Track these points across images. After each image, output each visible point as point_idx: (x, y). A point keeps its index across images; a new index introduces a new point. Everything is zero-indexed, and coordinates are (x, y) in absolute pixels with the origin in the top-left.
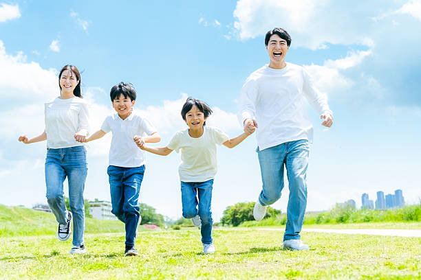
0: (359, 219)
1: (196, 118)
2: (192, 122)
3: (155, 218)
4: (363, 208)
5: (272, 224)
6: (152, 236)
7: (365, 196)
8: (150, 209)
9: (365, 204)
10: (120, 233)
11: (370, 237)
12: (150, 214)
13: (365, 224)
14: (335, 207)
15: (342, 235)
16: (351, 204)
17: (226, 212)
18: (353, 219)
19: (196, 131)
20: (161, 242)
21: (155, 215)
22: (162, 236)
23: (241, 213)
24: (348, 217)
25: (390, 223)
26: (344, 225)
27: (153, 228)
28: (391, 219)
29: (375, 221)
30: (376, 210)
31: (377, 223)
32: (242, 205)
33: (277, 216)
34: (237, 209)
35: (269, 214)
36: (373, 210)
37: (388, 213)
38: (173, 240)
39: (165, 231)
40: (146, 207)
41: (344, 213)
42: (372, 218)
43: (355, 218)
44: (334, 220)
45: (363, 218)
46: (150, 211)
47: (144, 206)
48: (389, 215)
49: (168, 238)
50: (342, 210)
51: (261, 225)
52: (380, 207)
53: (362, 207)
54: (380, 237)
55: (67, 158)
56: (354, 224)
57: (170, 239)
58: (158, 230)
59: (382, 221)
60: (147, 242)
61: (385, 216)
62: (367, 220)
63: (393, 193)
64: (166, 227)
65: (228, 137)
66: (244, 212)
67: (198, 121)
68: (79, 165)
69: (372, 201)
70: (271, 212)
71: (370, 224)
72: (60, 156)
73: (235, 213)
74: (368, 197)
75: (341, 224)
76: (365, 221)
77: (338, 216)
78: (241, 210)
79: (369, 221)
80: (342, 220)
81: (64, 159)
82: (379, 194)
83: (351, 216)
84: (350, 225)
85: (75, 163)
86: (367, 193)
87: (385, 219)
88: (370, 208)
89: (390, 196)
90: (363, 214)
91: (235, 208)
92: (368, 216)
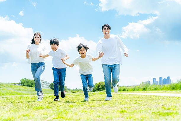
4: (154, 84)
7: (154, 79)
9: (154, 82)
11: (156, 96)
13: (154, 91)
14: (141, 84)
15: (144, 95)
16: (149, 82)
23: (101, 86)
25: (165, 91)
26: (146, 91)
28: (165, 89)
29: (159, 90)
30: (159, 85)
31: (159, 91)
32: (102, 83)
38: (72, 97)
39: (69, 94)
41: (145, 86)
42: (157, 88)
43: (150, 89)
44: (141, 89)
45: (153, 88)
48: (164, 87)
49: (70, 96)
52: (161, 84)
53: (153, 84)
56: (149, 91)
58: (66, 93)
59: (161, 90)
62: (155, 89)
66: (103, 86)
67: (84, 53)
69: (157, 81)
71: (156, 91)
73: (99, 86)
74: (155, 80)
75: (144, 91)
76: (154, 90)
77: (143, 88)
80: (144, 89)
82: (160, 78)
83: (148, 88)
84: (148, 91)
86: (155, 78)
87: (162, 89)
88: (156, 84)
89: (165, 79)
90: (153, 87)
91: (99, 84)
92: (156, 88)
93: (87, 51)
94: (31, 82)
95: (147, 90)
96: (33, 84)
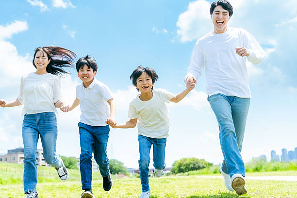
0: (269, 169)
1: (146, 82)
2: (143, 86)
3: (123, 170)
4: (273, 161)
5: (207, 173)
6: (122, 182)
7: (273, 152)
8: (120, 163)
9: (273, 158)
10: (99, 181)
11: (278, 182)
12: (120, 167)
13: (274, 172)
14: (252, 160)
15: (258, 180)
16: (263, 158)
17: (173, 165)
18: (265, 169)
19: (146, 94)
20: (128, 187)
21: (123, 167)
22: (129, 183)
23: (184, 165)
24: (261, 167)
25: (292, 172)
26: (259, 173)
27: (122, 176)
28: (293, 169)
29: (281, 170)
30: (281, 162)
31: (282, 172)
32: (185, 160)
33: (210, 167)
34: (182, 162)
35: (205, 166)
36: (279, 163)
37: (291, 164)
38: (137, 185)
39: (131, 179)
40: (117, 162)
41: (259, 165)
42: (279, 168)
43: (267, 168)
44: (251, 169)
45: (272, 168)
46: (120, 164)
47: (115, 161)
48: (291, 166)
49: (133, 184)
50: (257, 162)
51: (199, 174)
52: (284, 160)
53: (271, 160)
54: (285, 182)
55: (41, 122)
56: (266, 173)
57: (134, 185)
58: (126, 177)
59: (286, 170)
60: (118, 187)
61: (288, 167)
62: (275, 169)
63: (294, 150)
64: (131, 176)
65: (173, 94)
66: (187, 165)
67: (147, 85)
68: (52, 128)
69: (278, 156)
70: (206, 164)
71: (277, 172)
72: (36, 120)
73: (180, 165)
74: (275, 153)
75: (257, 173)
76: (274, 170)
77: (254, 167)
78: (185, 163)
79: (276, 170)
80: (257, 170)
81: (39, 123)
82: (284, 150)
83: (264, 167)
84: (263, 173)
85: (48, 126)
86: (274, 150)
87: (288, 169)
88: (277, 161)
89: (291, 152)
90: (272, 165)
91: (180, 162)
92: (276, 166)
93: (153, 82)
94: (69, 161)
95: (261, 171)
96: (71, 164)
